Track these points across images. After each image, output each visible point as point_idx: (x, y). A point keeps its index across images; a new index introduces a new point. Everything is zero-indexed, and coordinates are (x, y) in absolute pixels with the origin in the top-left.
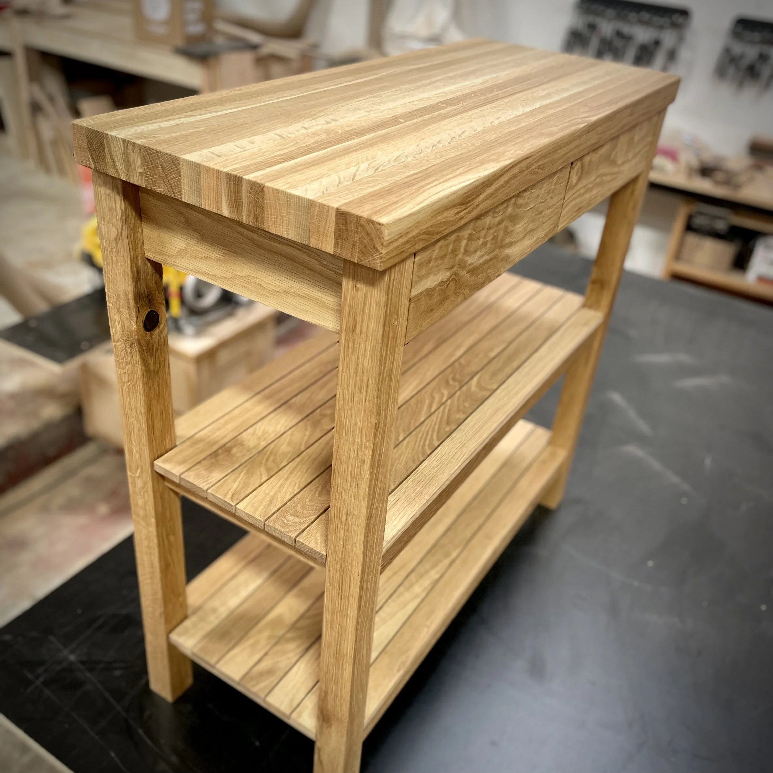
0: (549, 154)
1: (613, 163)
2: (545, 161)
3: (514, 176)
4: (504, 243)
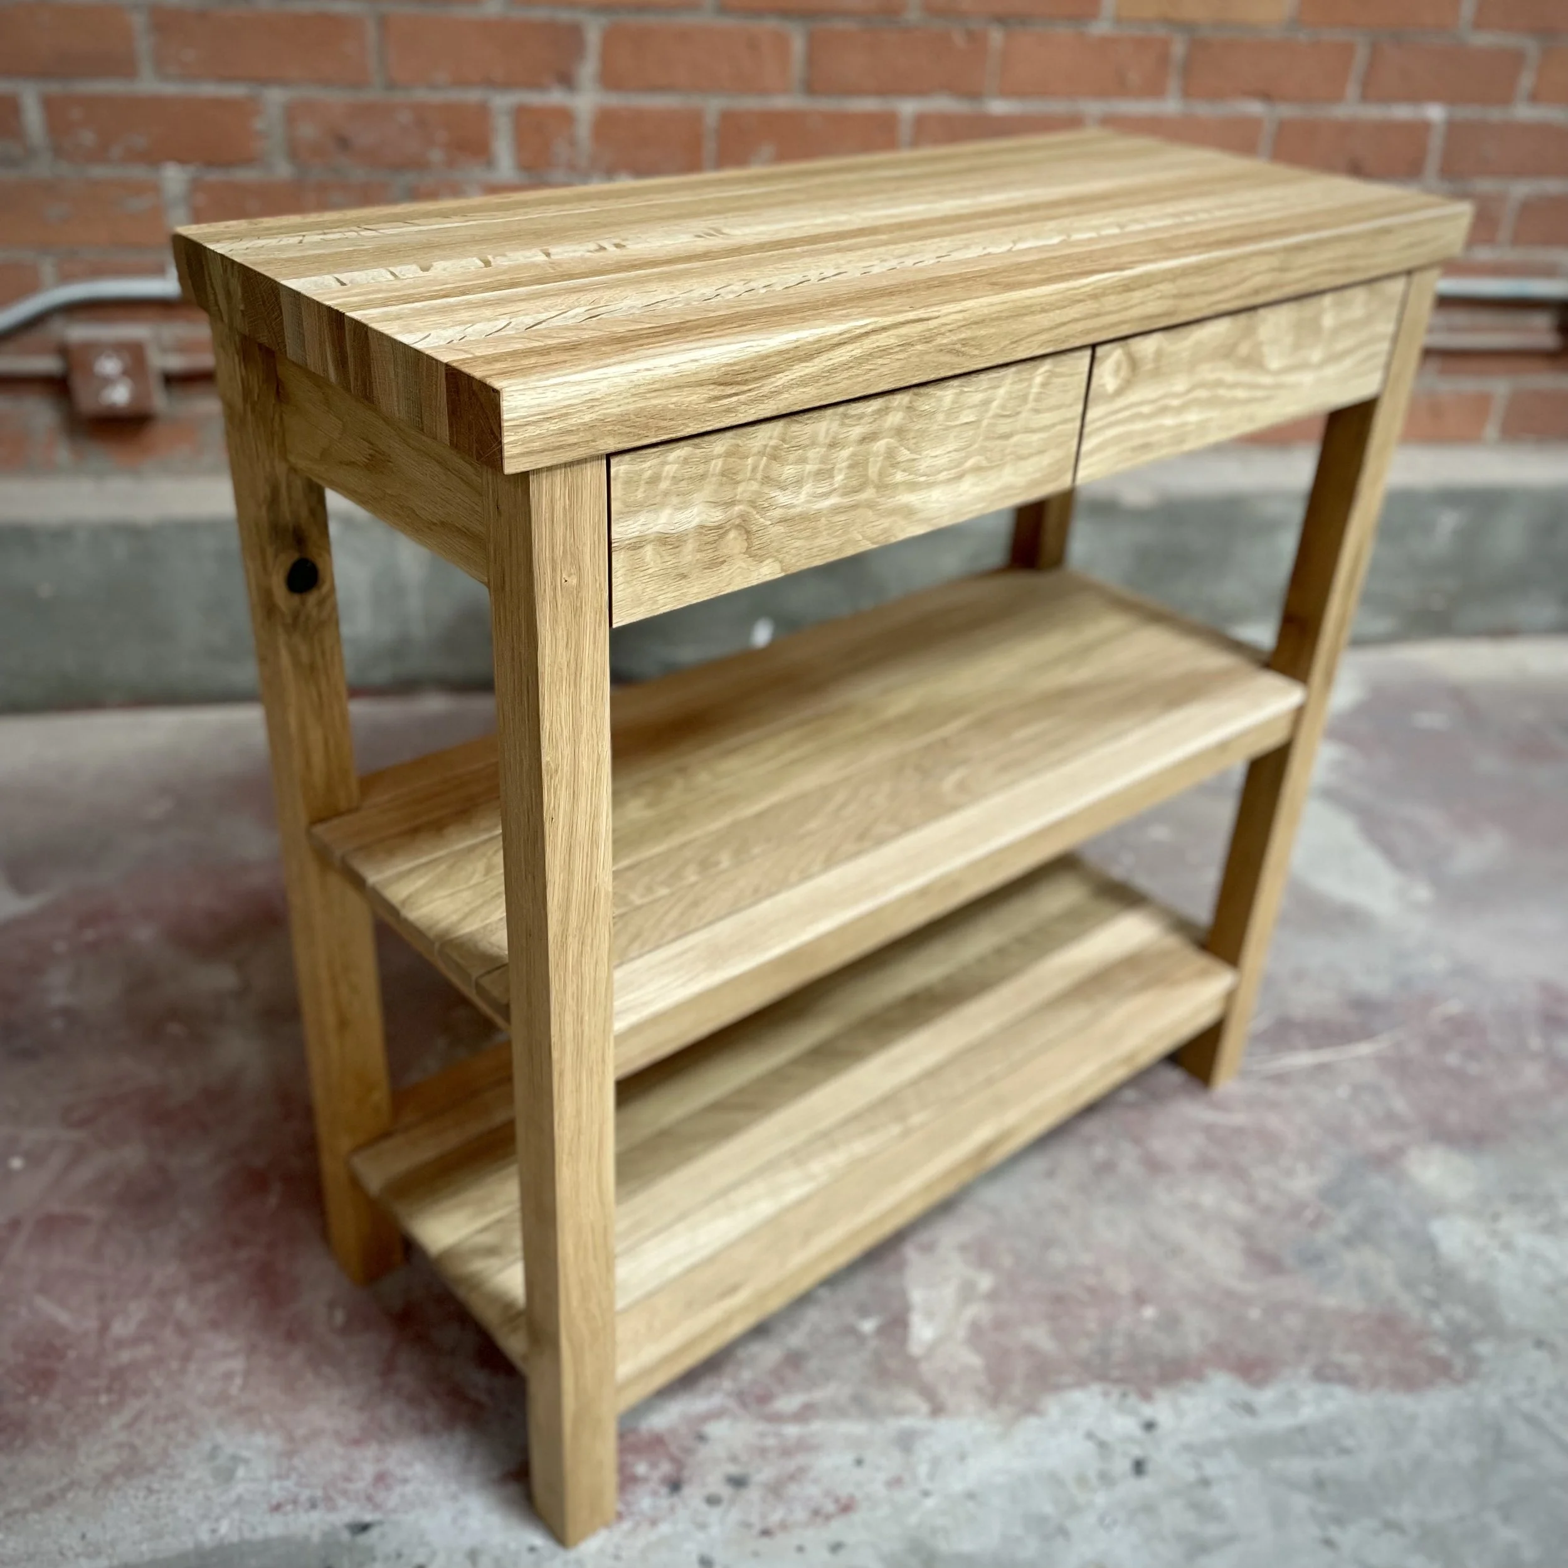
0: (993, 320)
1: (1253, 362)
2: (983, 332)
3: (885, 351)
4: (888, 480)
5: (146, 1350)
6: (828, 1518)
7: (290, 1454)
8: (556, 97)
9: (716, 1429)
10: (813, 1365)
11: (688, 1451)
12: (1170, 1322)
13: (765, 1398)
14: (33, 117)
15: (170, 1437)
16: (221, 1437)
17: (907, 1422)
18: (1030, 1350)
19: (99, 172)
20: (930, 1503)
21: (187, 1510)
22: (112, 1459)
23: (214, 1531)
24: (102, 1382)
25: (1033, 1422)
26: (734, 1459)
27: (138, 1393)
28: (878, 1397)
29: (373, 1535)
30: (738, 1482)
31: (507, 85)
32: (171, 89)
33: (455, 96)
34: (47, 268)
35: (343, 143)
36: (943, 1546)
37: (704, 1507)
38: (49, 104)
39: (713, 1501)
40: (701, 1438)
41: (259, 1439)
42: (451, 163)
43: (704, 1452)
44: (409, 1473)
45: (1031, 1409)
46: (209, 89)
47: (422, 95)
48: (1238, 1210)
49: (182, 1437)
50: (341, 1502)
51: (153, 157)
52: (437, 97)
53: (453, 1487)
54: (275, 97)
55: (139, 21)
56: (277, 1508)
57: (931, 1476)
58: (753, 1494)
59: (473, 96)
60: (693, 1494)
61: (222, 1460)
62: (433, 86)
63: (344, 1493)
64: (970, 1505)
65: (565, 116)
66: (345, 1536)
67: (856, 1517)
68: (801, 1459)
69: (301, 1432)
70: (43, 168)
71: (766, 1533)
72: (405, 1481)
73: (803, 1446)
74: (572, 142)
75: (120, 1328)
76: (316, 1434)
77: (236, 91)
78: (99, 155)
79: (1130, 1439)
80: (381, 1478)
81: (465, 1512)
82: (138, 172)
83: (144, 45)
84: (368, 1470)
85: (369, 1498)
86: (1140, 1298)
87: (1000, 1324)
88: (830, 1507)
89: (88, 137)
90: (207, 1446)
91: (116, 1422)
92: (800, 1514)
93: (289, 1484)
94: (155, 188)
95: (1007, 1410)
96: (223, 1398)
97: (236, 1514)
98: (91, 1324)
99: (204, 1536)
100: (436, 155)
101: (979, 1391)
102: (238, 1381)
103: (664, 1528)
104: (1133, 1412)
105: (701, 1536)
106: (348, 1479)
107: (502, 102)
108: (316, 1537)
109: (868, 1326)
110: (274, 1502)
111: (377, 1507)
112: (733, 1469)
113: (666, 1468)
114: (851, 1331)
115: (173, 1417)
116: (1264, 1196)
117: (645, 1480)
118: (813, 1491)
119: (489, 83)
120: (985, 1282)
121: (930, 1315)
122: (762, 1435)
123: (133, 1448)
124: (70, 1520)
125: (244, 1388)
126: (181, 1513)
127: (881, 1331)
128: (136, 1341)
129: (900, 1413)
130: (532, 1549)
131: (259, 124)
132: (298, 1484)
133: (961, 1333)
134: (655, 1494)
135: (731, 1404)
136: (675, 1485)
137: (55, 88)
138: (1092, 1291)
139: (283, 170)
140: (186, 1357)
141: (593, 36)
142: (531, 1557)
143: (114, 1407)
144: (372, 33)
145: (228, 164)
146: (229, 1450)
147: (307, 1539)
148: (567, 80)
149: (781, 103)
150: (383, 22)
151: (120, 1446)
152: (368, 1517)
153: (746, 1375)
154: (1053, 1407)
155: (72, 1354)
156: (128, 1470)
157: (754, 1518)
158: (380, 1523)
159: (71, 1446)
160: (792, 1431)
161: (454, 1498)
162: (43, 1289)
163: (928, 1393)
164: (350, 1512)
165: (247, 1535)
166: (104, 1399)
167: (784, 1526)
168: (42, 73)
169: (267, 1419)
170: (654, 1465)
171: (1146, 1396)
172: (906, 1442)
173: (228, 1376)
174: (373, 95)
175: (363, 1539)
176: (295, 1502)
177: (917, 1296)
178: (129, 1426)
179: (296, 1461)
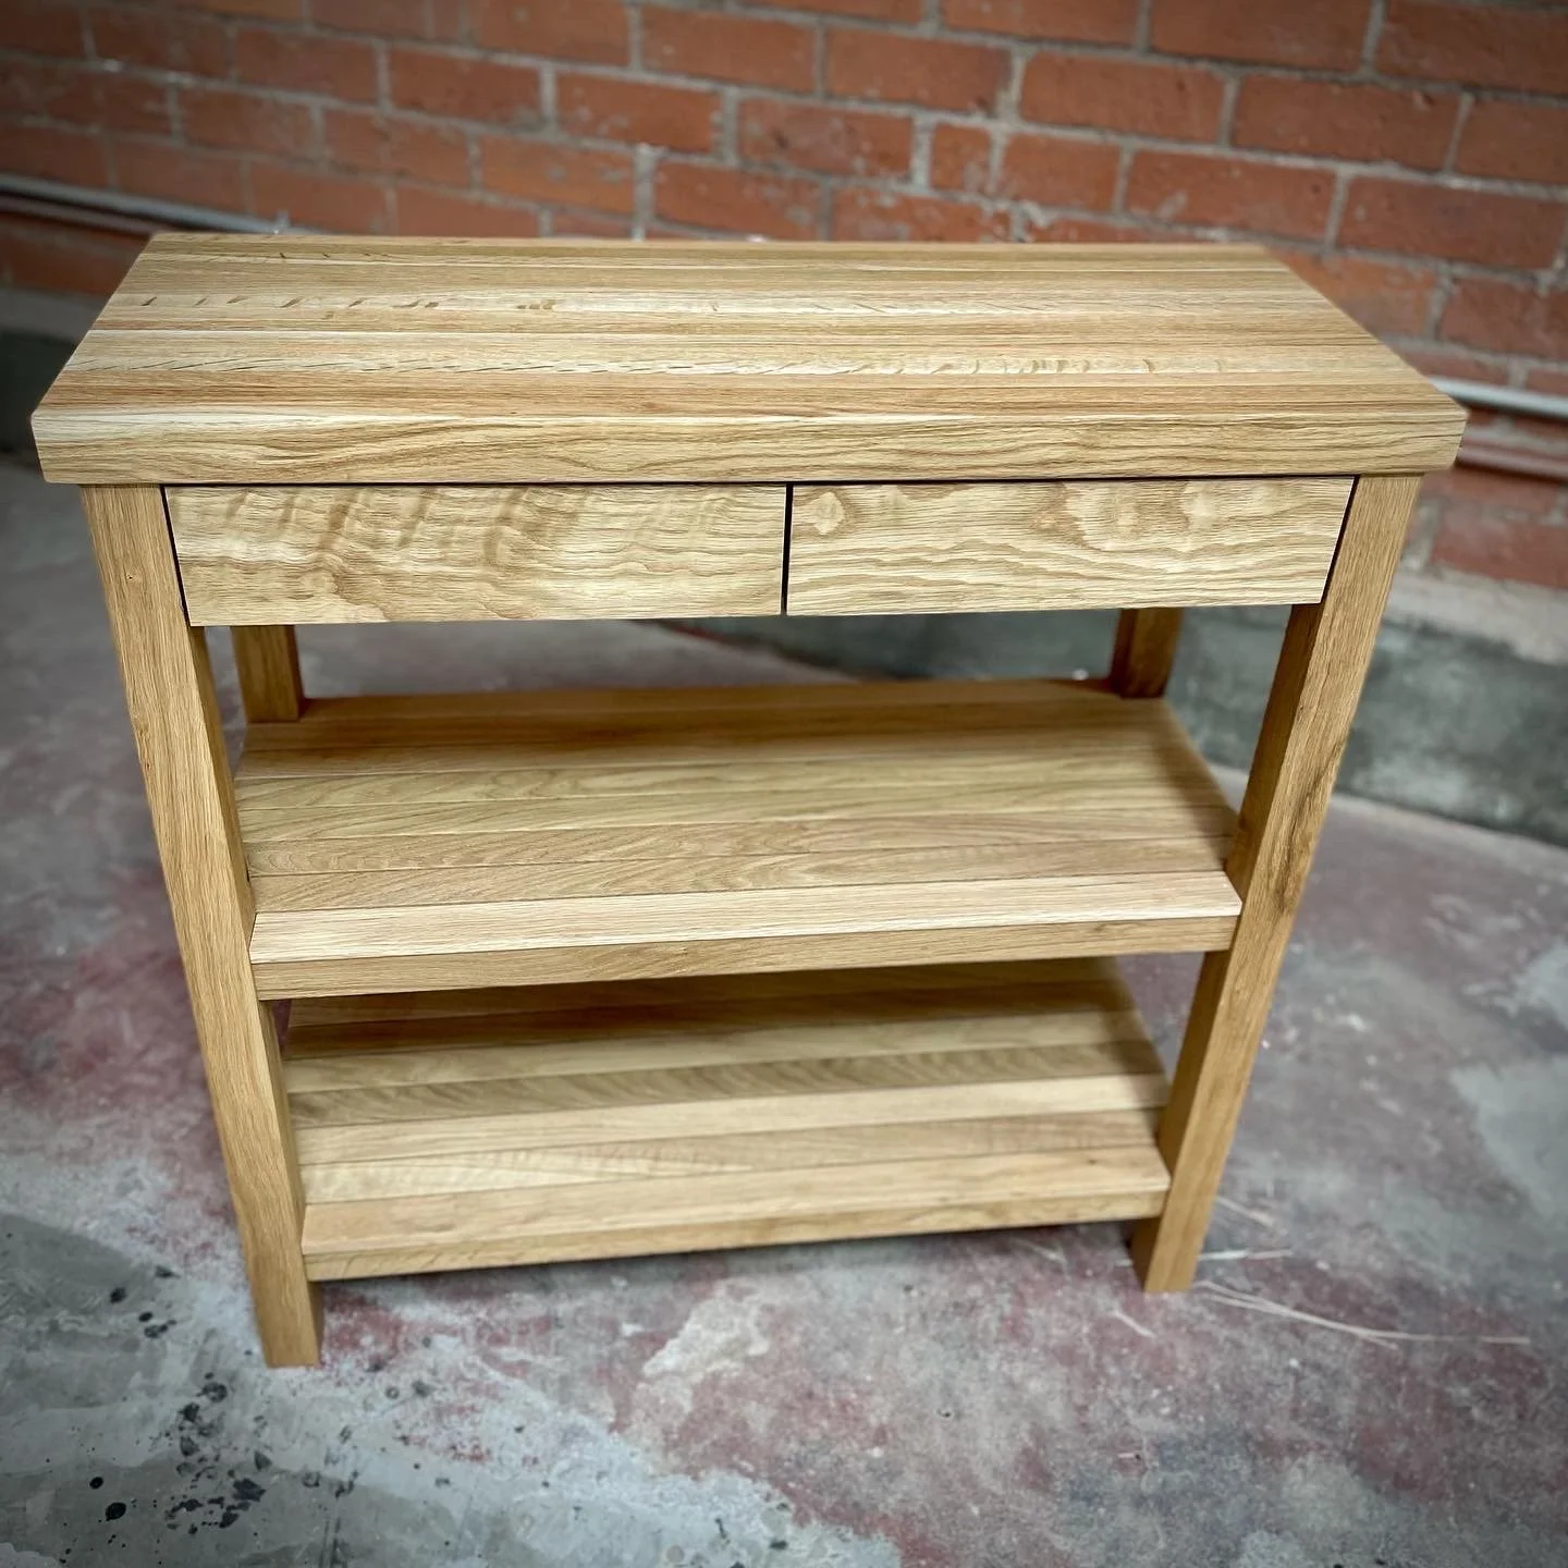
1: (1065, 535)
4: (519, 564)
5: (153, 1081)
6: (458, 1456)
7: (170, 1198)
8: (976, 121)
9: (442, 1342)
10: (557, 1335)
11: (409, 1346)
12: (888, 1473)
13: (498, 1340)
14: (548, 91)
15: (116, 1147)
16: (142, 1163)
17: (585, 1421)
18: (742, 1425)
19: (588, 143)
20: (543, 1493)
21: (83, 1202)
22: (72, 1143)
23: (86, 1224)
24: (109, 1088)
25: (686, 1481)
26: (434, 1372)
27: (124, 1107)
28: (581, 1388)
29: (169, 1281)
30: (421, 1390)
31: (931, 106)
32: (651, 78)
33: (882, 109)
34: (545, 219)
35: (782, 142)
36: (520, 1533)
37: (382, 1394)
38: (562, 81)
39: (391, 1393)
40: (427, 1343)
41: (162, 1179)
42: (871, 173)
43: (420, 1353)
44: (224, 1253)
45: (693, 1473)
46: (680, 82)
47: (853, 105)
48: (1056, 1412)
49: (122, 1151)
50: (169, 1248)
51: (631, 137)
52: (868, 109)
53: (241, 1280)
54: (732, 93)
55: (634, 16)
56: (131, 1230)
57: (562, 1475)
58: (423, 1405)
59: (900, 111)
60: (384, 1379)
61: (129, 1180)
62: (865, 99)
63: (176, 1243)
64: (572, 1513)
65: (982, 140)
66: (152, 1273)
67: (478, 1468)
68: (480, 1401)
69: (189, 1186)
70: (551, 135)
71: (405, 1439)
72: (217, 1257)
73: (493, 1393)
74: (985, 166)
75: (152, 1059)
76: (196, 1193)
77: (703, 86)
78: (589, 130)
79: (752, 1547)
80: (205, 1246)
81: (233, 1300)
82: (619, 148)
83: (636, 37)
84: (204, 1235)
85: (187, 1256)
86: (880, 1436)
87: (736, 1390)
88: (467, 1451)
89: (584, 113)
90: (129, 1164)
91: (98, 1120)
92: (441, 1442)
93: (151, 1218)
94: (630, 164)
95: (674, 1460)
96: (165, 1138)
97: (106, 1221)
98: (138, 1046)
99: (77, 1225)
100: (859, 163)
101: (666, 1432)
102: (184, 1131)
103: (342, 1392)
104: (777, 1526)
105: (360, 1413)
106: (186, 1236)
107: (926, 119)
108: (136, 1263)
109: (628, 1329)
110: (133, 1225)
111: (186, 1265)
112: (426, 1379)
113: (383, 1349)
114: (613, 1327)
115: (129, 1135)
116: (1098, 1413)
117: (362, 1349)
118: (467, 1429)
119: (915, 101)
120: (760, 1347)
121: (686, 1349)
122: (471, 1366)
123: (91, 1142)
124: (19, 1170)
125: (184, 1138)
126: (79, 1201)
127: (636, 1339)
128: (153, 1071)
129: (587, 1411)
130: (248, 1353)
131: (716, 117)
132: (157, 1222)
133: (697, 1378)
134: (359, 1363)
135: (471, 1331)
136: (377, 1366)
137: (566, 68)
138: (844, 1405)
139: (732, 161)
140: (170, 1098)
141: (1019, 65)
142: (244, 1358)
143: (104, 1109)
144: (819, 45)
145: (687, 151)
146: (140, 1175)
147: (129, 1261)
148: (987, 105)
149: (1206, 151)
150: (829, 35)
151: (86, 1137)
152: (175, 1269)
153: (502, 1315)
154: (713, 1479)
155: (111, 1061)
156: (76, 1156)
157: (406, 1425)
158: (178, 1277)
159: (60, 1122)
160: (495, 1375)
161: (235, 1288)
162: (133, 1009)
163: (624, 1409)
164: (168, 1260)
165: (100, 1239)
166: (102, 1101)
167: (422, 1443)
168: (559, 55)
169: (178, 1167)
170: (376, 1343)
171: (801, 1520)
172: (569, 1435)
173: (183, 1124)
174: (812, 102)
175: (159, 1282)
176: (144, 1233)
177: (690, 1327)
178: (100, 1127)
179: (168, 1206)
